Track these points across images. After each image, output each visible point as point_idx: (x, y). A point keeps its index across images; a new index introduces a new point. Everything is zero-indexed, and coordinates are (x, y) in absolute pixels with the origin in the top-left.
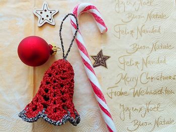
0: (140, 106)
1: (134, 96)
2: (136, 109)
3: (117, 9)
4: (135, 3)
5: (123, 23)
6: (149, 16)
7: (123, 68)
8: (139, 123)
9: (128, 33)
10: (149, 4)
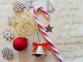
0: (67, 49)
1: (64, 45)
2: (65, 51)
3: (56, 6)
4: (64, 3)
5: (59, 12)
6: (71, 9)
7: (59, 32)
8: (66, 57)
9: (61, 17)
10: (71, 4)
